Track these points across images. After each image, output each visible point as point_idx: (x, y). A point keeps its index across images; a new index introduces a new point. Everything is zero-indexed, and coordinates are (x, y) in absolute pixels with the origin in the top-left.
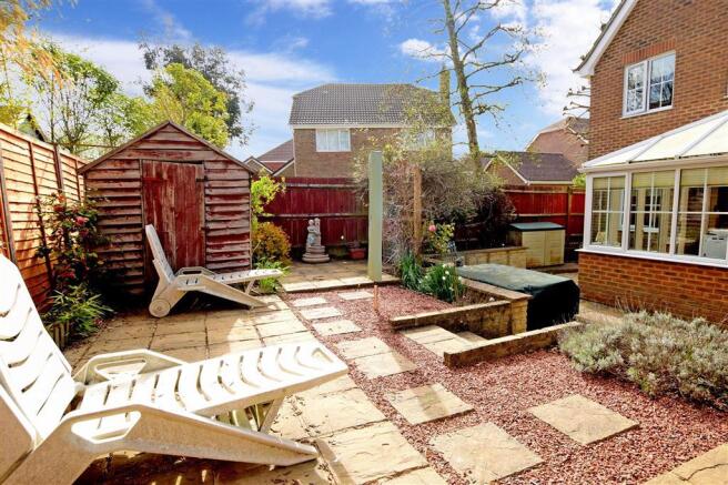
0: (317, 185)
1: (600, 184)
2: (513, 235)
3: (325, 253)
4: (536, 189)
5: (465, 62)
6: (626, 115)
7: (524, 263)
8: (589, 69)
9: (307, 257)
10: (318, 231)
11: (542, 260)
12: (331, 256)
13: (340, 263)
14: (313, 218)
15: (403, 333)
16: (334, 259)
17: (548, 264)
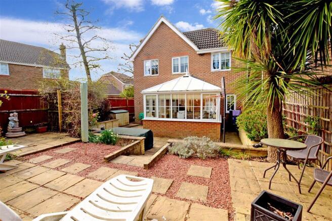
0: (14, 95)
1: (148, 98)
2: (112, 115)
3: (22, 131)
4: (117, 98)
5: (84, 46)
6: (145, 75)
7: (118, 125)
8: (132, 59)
9: (9, 134)
10: (16, 119)
11: (123, 124)
12: (26, 132)
13: (32, 135)
14: (12, 113)
15: (111, 161)
16: (28, 133)
17: (125, 125)
